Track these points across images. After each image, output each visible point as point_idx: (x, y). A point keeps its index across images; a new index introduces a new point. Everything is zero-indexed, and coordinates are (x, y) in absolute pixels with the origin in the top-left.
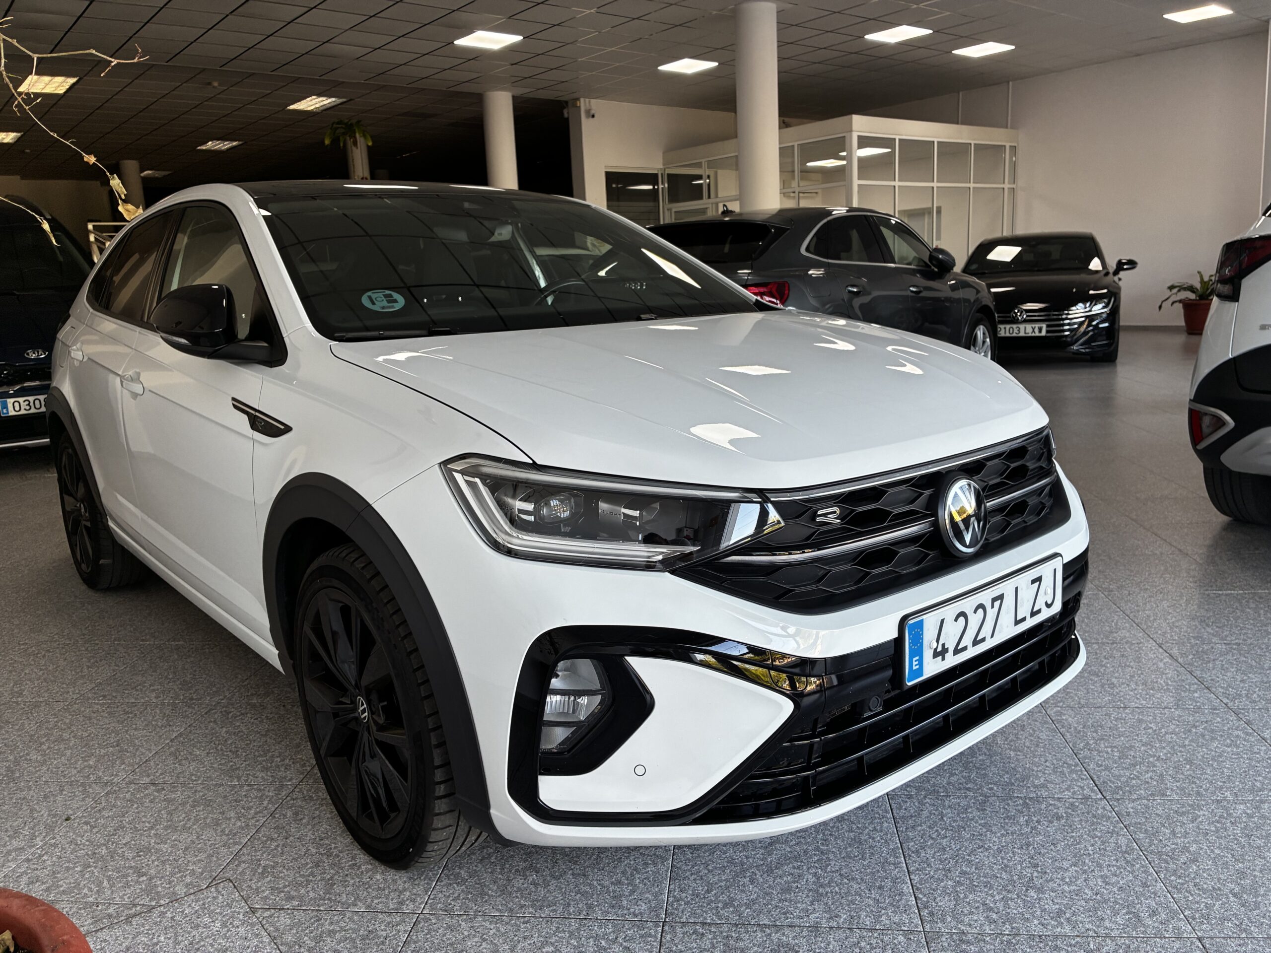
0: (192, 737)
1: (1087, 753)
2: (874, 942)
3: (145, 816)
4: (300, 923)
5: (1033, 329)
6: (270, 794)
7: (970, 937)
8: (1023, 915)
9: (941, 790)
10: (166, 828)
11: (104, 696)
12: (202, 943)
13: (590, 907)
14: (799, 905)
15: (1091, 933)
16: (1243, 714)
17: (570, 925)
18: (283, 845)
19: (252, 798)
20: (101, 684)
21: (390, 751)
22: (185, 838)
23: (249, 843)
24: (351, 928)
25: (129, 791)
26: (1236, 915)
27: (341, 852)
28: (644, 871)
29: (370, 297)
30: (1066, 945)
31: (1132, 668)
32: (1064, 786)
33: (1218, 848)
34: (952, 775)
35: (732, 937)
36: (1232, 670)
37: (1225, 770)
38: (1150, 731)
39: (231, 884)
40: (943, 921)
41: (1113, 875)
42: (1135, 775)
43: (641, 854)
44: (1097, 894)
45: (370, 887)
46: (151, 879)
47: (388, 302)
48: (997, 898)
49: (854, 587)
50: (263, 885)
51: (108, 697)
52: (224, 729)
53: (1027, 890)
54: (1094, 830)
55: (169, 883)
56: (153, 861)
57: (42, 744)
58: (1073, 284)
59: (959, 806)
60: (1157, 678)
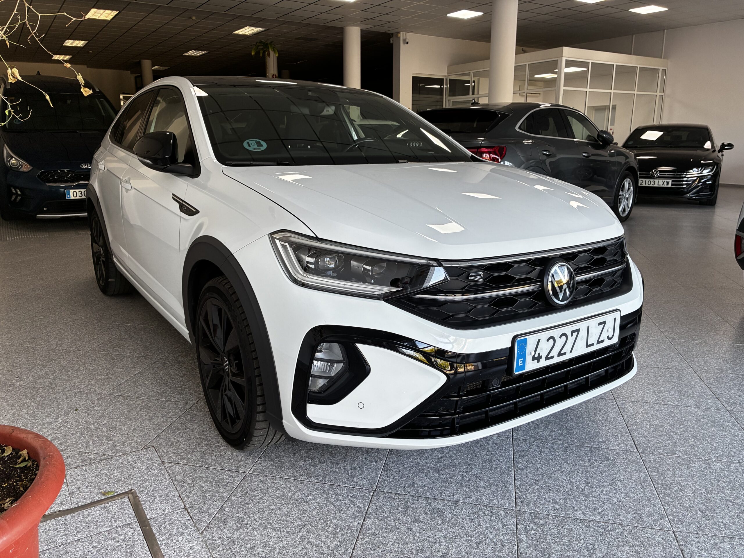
0: (145, 375)
1: (634, 427)
2: (486, 512)
3: (116, 412)
4: (186, 471)
5: (663, 183)
6: (181, 407)
7: (541, 515)
8: (574, 508)
9: (544, 439)
10: (125, 418)
11: (104, 350)
12: (135, 476)
13: (336, 479)
14: (450, 490)
15: (611, 522)
16: (735, 414)
17: (324, 487)
18: (183, 432)
19: (171, 408)
20: (103, 343)
21: (238, 388)
22: (134, 424)
23: (166, 430)
24: (211, 477)
25: (109, 398)
26: (699, 522)
27: (212, 439)
28: (369, 464)
29: (248, 143)
30: (594, 526)
31: (675, 383)
32: (616, 443)
33: (698, 485)
34: (552, 431)
35: (409, 502)
36: (735, 389)
37: (715, 444)
38: (676, 418)
39: (154, 449)
40: (528, 506)
41: (631, 492)
42: (660, 441)
43: (369, 456)
44: (619, 502)
45: (224, 457)
46: (114, 443)
47: (258, 146)
48: (562, 497)
49: (490, 318)
50: (170, 451)
51: (106, 351)
52: (162, 372)
53: (580, 495)
54: (627, 468)
55: (123, 445)
56: (117, 434)
57: (69, 371)
58: (692, 156)
59: (552, 448)
60: (688, 390)
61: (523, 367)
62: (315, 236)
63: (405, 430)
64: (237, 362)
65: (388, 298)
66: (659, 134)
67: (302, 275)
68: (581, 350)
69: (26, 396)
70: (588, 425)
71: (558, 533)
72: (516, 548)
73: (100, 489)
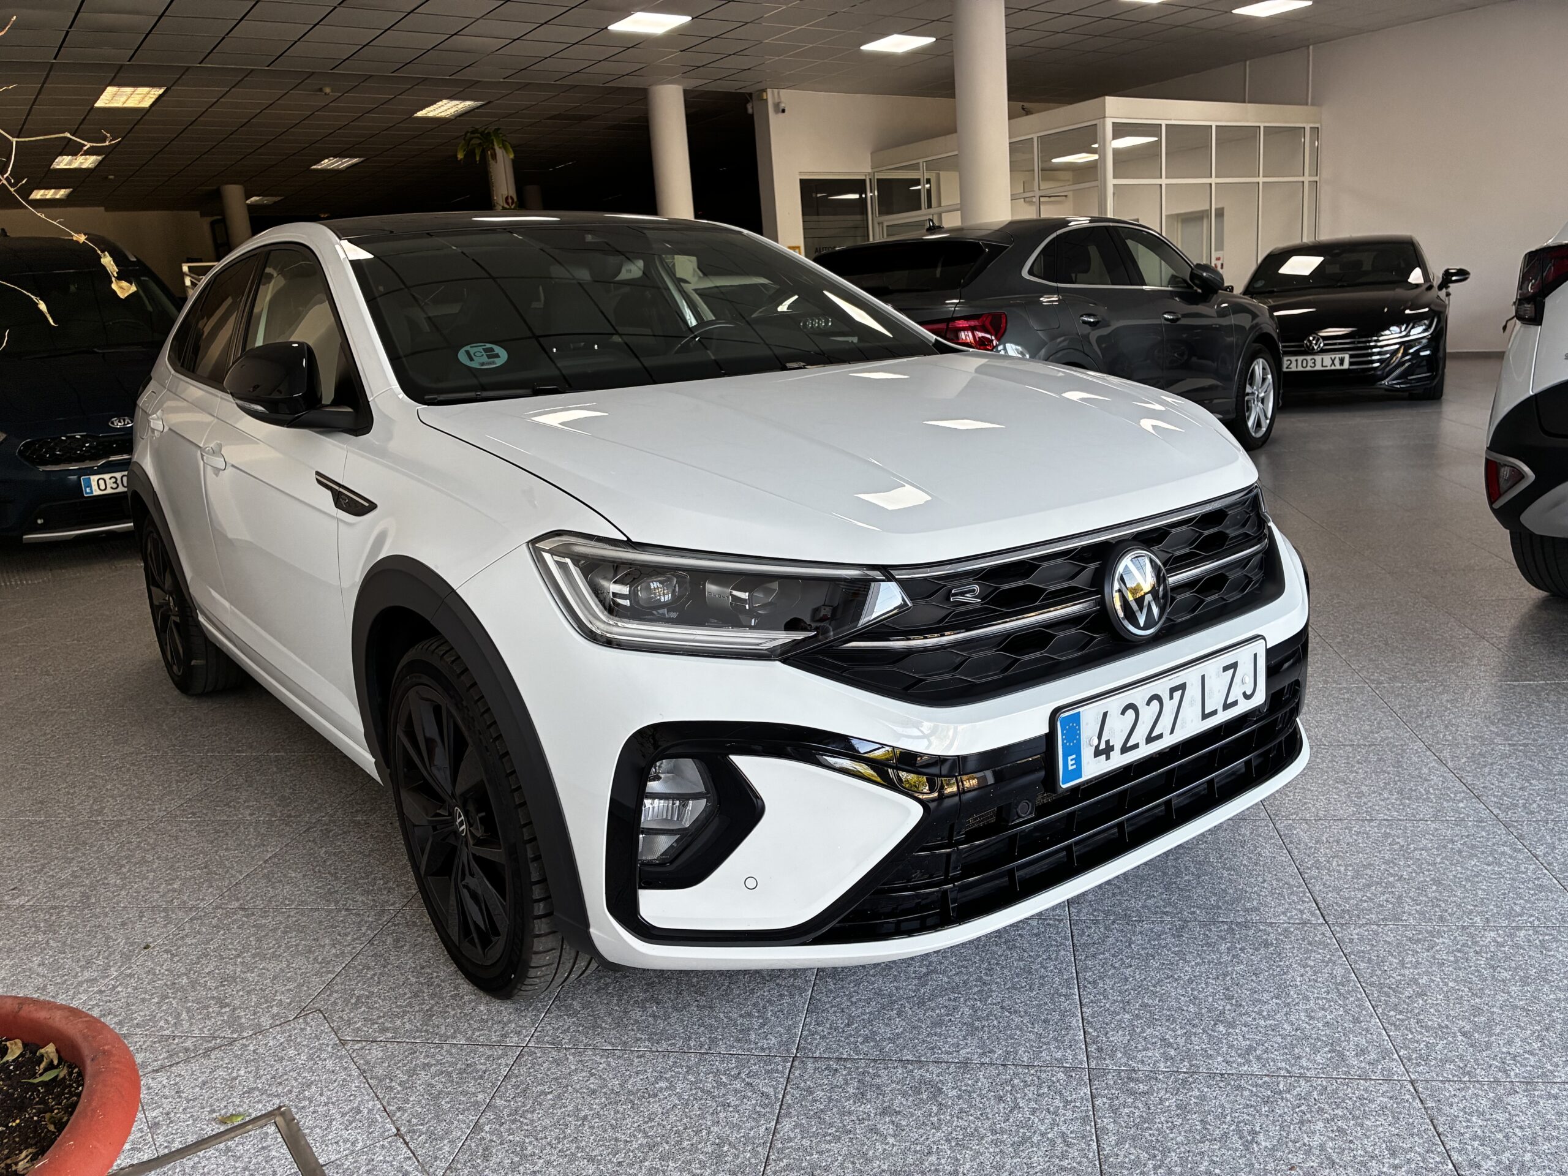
0: (288, 858)
1: (1315, 872)
2: (1029, 1079)
3: (232, 943)
4: (393, 1056)
5: (1333, 361)
6: (370, 919)
7: (1140, 1074)
8: (1206, 1051)
9: (1133, 914)
10: (254, 956)
11: (194, 814)
12: (285, 1077)
13: (713, 1041)
14: (949, 1040)
15: (1282, 1073)
16: (1515, 827)
17: (689, 1059)
18: (381, 974)
19: (350, 924)
20: (190, 800)
21: (490, 869)
22: (274, 967)
23: (343, 972)
24: (448, 1062)
25: (215, 917)
26: (1461, 1057)
27: (443, 981)
28: (778, 1003)
29: (468, 352)
30: (1251, 1085)
31: (1389, 773)
32: (1280, 909)
33: (1455, 980)
34: (1150, 897)
35: (868, 1073)
36: (1512, 775)
37: (1480, 892)
38: (1396, 847)
39: (321, 1015)
40: (1112, 1057)
41: (1320, 1008)
42: (1369, 898)
43: (777, 985)
44: (1297, 1030)
45: (472, 1018)
46: (234, 1010)
47: (489, 357)
48: (1179, 1032)
49: (1000, 676)
50: (355, 1016)
51: (198, 815)
52: (324, 849)
53: (1215, 1024)
54: (1306, 959)
55: (254, 1014)
56: (238, 991)
57: (122, 866)
58: (1384, 302)
59: (1152, 932)
60: (1417, 785)
61: (1078, 772)
62: (625, 539)
63: (847, 924)
64: (483, 814)
65: (790, 656)
66: (1316, 261)
67: (604, 622)
68: (1192, 726)
69: (36, 927)
70: (1221, 878)
71: (1178, 1107)
72: (1095, 1147)
73: (213, 1111)
